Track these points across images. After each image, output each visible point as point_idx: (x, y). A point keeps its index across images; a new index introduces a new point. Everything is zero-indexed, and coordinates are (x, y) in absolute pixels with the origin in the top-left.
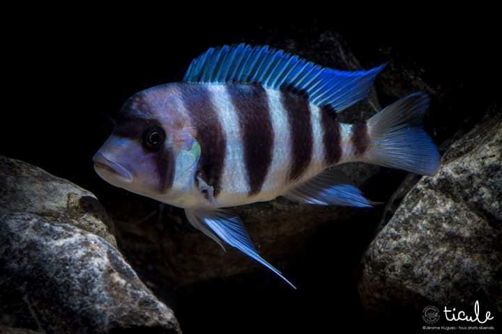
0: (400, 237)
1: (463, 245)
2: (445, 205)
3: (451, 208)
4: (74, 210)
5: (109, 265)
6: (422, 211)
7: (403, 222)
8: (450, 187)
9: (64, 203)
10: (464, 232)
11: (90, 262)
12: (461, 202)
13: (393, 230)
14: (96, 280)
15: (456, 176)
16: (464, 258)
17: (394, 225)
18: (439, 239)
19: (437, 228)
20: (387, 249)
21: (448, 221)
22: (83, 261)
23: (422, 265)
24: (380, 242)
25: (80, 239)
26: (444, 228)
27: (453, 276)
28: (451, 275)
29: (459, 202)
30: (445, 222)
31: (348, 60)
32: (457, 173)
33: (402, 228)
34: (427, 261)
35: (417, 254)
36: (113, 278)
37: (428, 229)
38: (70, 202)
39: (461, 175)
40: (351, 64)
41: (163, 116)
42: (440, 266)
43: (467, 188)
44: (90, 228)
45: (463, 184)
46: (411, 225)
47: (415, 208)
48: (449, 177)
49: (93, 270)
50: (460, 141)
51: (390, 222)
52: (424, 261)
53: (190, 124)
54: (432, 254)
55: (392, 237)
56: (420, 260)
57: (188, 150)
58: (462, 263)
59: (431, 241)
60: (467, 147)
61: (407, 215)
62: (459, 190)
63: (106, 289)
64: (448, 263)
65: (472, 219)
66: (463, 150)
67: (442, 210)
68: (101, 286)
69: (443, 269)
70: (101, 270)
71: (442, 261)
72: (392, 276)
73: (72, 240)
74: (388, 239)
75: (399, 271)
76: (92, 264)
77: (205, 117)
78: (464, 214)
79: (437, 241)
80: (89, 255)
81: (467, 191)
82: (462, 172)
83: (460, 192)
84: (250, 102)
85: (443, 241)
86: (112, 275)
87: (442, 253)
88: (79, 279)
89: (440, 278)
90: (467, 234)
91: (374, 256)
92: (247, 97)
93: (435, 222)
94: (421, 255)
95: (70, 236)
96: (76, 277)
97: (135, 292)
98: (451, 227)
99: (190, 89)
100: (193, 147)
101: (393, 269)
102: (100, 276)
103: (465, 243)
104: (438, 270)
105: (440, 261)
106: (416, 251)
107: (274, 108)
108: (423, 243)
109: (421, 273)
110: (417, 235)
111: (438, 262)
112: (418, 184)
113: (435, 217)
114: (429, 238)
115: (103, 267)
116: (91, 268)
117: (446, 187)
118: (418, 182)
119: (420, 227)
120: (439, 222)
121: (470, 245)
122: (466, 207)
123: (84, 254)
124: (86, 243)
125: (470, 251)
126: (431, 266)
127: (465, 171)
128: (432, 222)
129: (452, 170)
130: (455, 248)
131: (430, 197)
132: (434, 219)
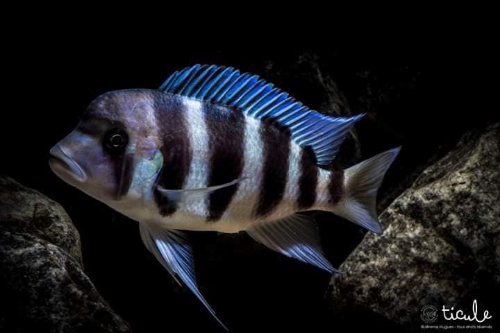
0: (369, 260)
1: (430, 270)
2: (414, 230)
3: (420, 233)
4: (40, 221)
5: (67, 275)
6: (391, 235)
7: (372, 246)
8: (420, 213)
9: (30, 213)
10: (432, 257)
11: (48, 272)
12: (430, 228)
13: (362, 253)
14: (53, 290)
15: (426, 202)
16: (431, 283)
17: (363, 248)
18: (407, 263)
19: (406, 253)
20: (356, 271)
21: (416, 246)
22: (41, 271)
23: (389, 289)
24: (349, 265)
25: (40, 249)
26: (413, 253)
27: (419, 302)
28: (418, 299)
29: (428, 228)
30: (414, 247)
31: (325, 82)
32: (428, 198)
33: (370, 251)
34: (395, 285)
35: (385, 277)
36: (70, 288)
37: (396, 253)
38: (36, 212)
39: (431, 200)
40: (328, 86)
41: (130, 119)
42: (407, 291)
43: (437, 214)
44: (55, 239)
45: (432, 210)
46: (380, 249)
47: (385, 232)
48: (419, 202)
49: (50, 280)
50: (433, 167)
51: (360, 246)
52: (391, 285)
53: (156, 134)
54: (400, 278)
55: (361, 260)
56: (388, 284)
57: (150, 160)
58: (429, 288)
59: (399, 266)
60: (438, 174)
61: (377, 238)
62: (429, 215)
63: (62, 299)
64: (415, 288)
65: (440, 244)
66: (434, 176)
67: (411, 235)
68: (57, 296)
69: (410, 294)
70: (58, 280)
71: (409, 285)
72: (359, 298)
73: (32, 249)
74: (357, 262)
75: (366, 294)
76: (50, 273)
77: (173, 129)
78: (432, 240)
79: (406, 266)
80: (47, 265)
81: (436, 217)
82: (432, 198)
83: (429, 217)
84: (224, 125)
85: (411, 266)
86: (69, 285)
87: (409, 277)
88: (35, 288)
89: (407, 302)
90: (435, 260)
91: (343, 279)
92: (222, 119)
93: (404, 247)
94: (389, 279)
95: (30, 245)
96: (34, 286)
97: (91, 303)
98: (419, 252)
99: (163, 99)
100: (156, 157)
101: (360, 292)
102: (57, 286)
103: (432, 268)
104: (405, 295)
105: (407, 286)
106: (384, 274)
107: (250, 137)
108: (391, 267)
109: (388, 297)
110: (385, 259)
111: (405, 287)
112: (389, 208)
113: (404, 242)
114: (397, 262)
115: (60, 277)
116: (49, 278)
117: (415, 212)
118: (388, 205)
119: (389, 252)
120: (408, 246)
121: (438, 271)
122: (435, 233)
123: (42, 263)
124: (45, 253)
125: (437, 277)
126: (398, 291)
127: (434, 197)
128: (400, 247)
129: (423, 196)
130: (422, 273)
131: (400, 222)
132: (403, 244)
